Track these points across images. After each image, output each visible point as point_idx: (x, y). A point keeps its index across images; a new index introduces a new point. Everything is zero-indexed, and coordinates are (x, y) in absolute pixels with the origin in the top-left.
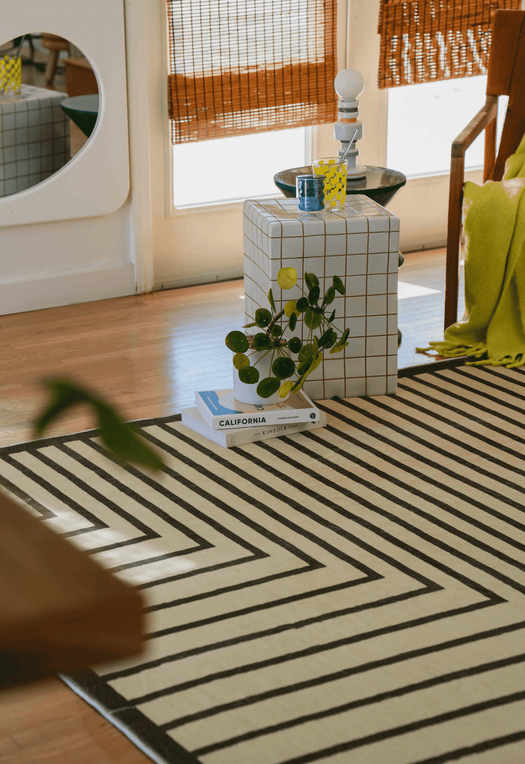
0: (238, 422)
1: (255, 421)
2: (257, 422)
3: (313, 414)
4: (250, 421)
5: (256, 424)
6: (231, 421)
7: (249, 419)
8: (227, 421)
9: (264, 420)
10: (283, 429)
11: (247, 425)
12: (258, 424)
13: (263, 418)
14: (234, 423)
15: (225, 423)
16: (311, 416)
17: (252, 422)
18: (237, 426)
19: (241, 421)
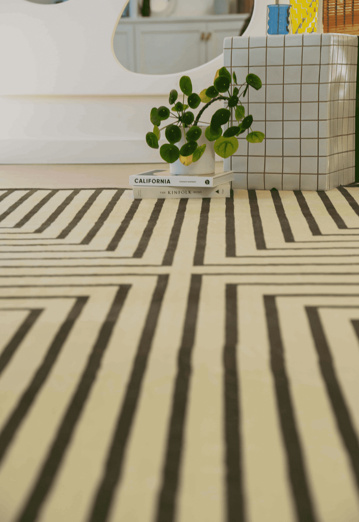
0: (149, 181)
1: (162, 181)
2: (163, 182)
3: (208, 180)
4: (158, 181)
5: (162, 184)
6: (144, 180)
7: (157, 180)
8: (141, 180)
9: (169, 181)
10: (187, 192)
11: (156, 184)
12: (164, 184)
13: (169, 180)
14: (145, 181)
15: (139, 181)
16: (206, 182)
17: (160, 182)
18: (148, 184)
19: (151, 181)
